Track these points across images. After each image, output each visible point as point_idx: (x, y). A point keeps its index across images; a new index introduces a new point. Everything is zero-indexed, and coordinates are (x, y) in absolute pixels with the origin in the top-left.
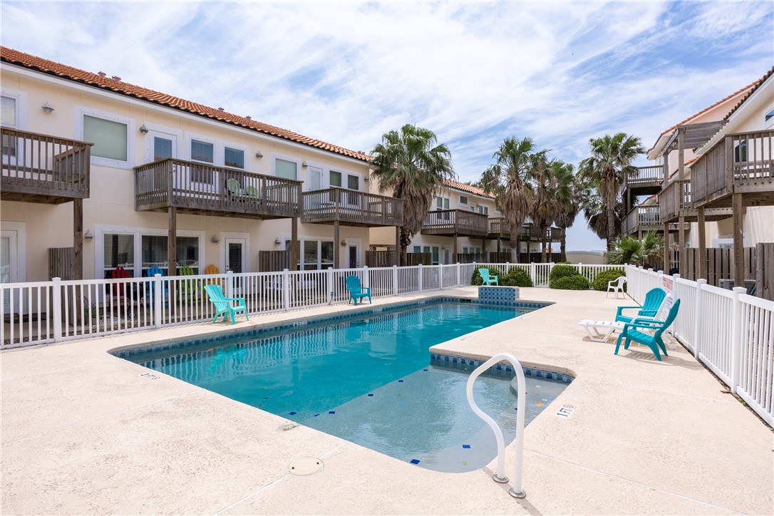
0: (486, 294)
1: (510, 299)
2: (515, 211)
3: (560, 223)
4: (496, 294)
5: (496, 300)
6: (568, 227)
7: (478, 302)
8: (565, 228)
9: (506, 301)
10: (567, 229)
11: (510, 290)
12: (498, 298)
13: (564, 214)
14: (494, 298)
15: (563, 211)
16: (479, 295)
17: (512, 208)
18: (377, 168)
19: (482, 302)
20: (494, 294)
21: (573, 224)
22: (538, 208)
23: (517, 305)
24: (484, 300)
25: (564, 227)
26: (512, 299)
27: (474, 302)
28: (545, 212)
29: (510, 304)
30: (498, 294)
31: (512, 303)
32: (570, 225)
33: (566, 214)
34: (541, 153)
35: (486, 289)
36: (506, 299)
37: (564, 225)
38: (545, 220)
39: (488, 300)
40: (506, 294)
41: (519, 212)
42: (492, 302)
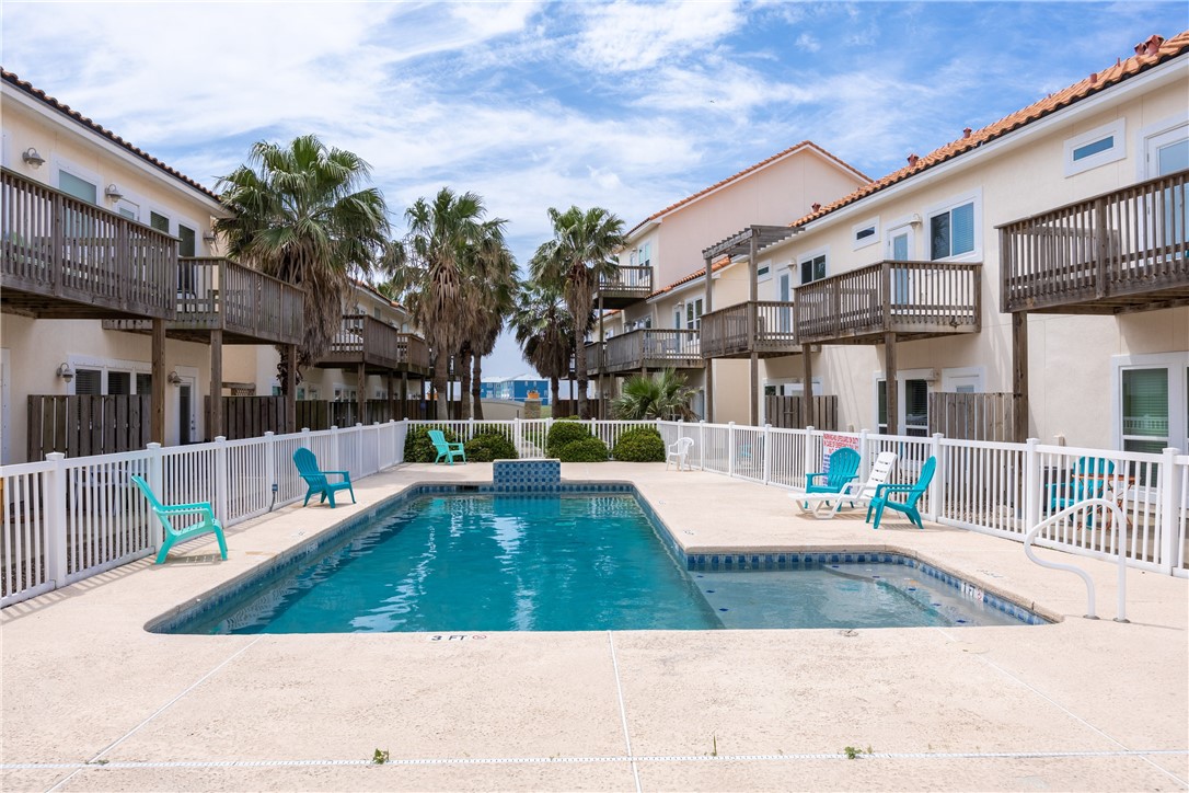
0: (507, 473)
1: (551, 480)
4: (526, 473)
5: (525, 484)
7: (492, 489)
9: (543, 483)
11: (551, 465)
12: (529, 480)
14: (522, 480)
16: (495, 477)
18: (231, 216)
19: (500, 489)
20: (522, 473)
23: (564, 489)
24: (504, 485)
26: (555, 479)
27: (484, 490)
29: (551, 489)
30: (529, 473)
31: (555, 487)
34: (491, 223)
35: (507, 466)
36: (544, 480)
39: (510, 484)
40: (544, 473)
41: (452, 326)
42: (518, 487)
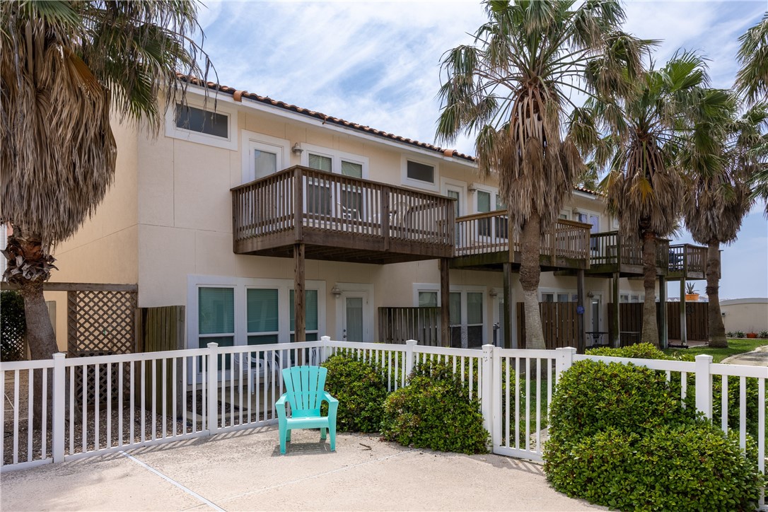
2: (529, 182)
3: (704, 233)
6: (724, 241)
8: (717, 245)
10: (722, 246)
13: (715, 212)
15: (712, 205)
17: (521, 173)
21: (738, 234)
22: (630, 186)
25: (714, 241)
28: (649, 196)
32: (729, 235)
33: (719, 212)
37: (715, 237)
38: (649, 218)
